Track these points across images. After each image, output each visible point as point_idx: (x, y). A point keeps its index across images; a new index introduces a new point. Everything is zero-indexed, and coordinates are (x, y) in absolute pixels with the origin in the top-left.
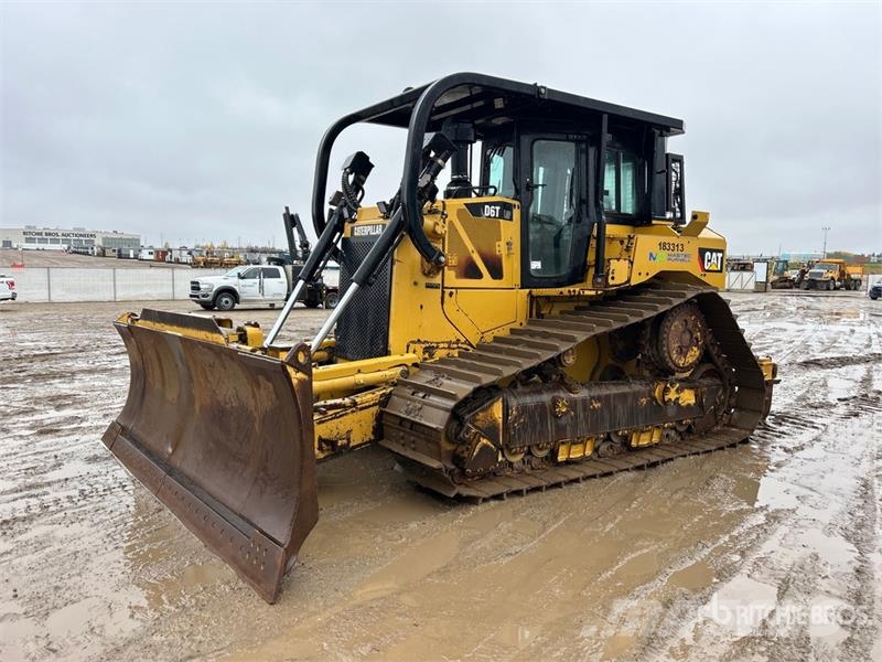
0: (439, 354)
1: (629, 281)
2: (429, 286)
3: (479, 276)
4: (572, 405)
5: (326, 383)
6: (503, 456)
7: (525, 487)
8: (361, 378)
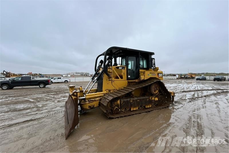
0: (111, 92)
1: (144, 79)
2: (109, 80)
3: (119, 78)
4: (133, 101)
5: (90, 97)
6: (120, 110)
7: (123, 116)
8: (96, 96)
